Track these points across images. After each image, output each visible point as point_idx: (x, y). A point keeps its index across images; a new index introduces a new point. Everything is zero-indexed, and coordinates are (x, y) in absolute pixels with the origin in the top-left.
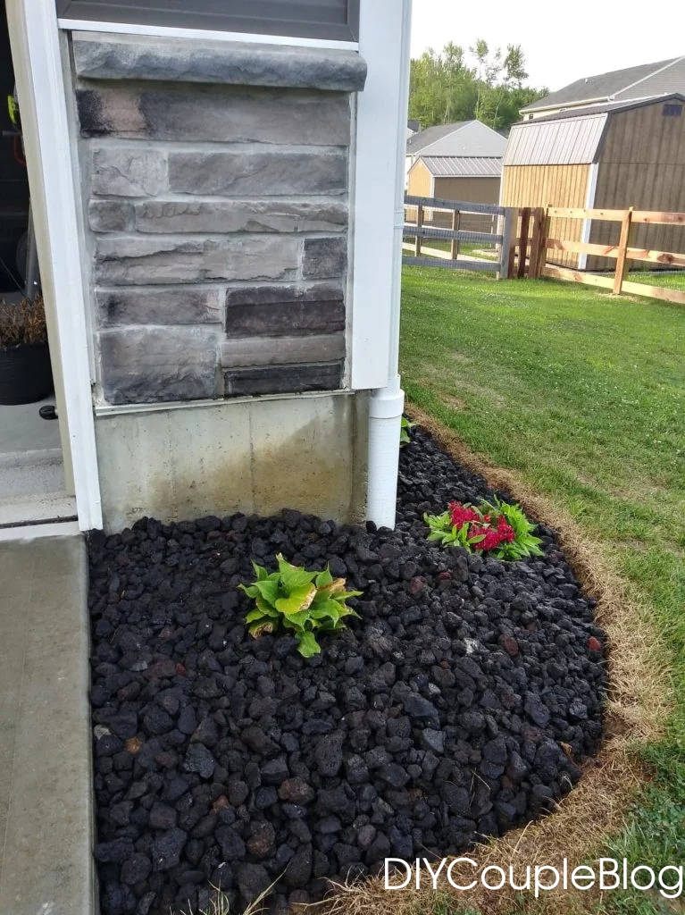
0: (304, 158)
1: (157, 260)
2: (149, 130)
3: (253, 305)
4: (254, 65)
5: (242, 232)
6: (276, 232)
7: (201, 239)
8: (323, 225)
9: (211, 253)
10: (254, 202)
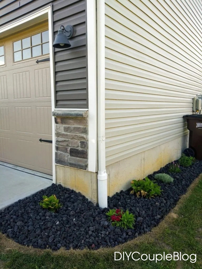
0: (79, 128)
1: (62, 142)
2: (62, 123)
3: (73, 151)
5: (72, 139)
6: (76, 139)
7: (67, 139)
8: (82, 139)
9: (69, 142)
10: (73, 134)
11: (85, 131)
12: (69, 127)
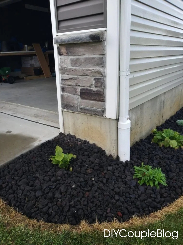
2: (68, 54)
3: (84, 92)
4: (78, 38)
5: (82, 75)
6: (89, 76)
7: (76, 76)
9: (78, 80)
10: (84, 68)
11: (102, 63)
12: (77, 59)
